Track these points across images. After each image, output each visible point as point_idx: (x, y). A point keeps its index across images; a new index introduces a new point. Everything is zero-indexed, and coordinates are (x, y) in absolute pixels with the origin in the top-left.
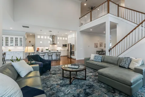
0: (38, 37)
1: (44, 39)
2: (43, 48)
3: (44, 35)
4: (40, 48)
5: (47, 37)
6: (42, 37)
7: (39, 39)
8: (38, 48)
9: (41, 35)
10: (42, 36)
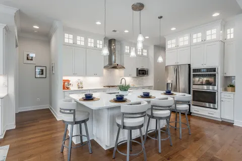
0: (66, 41)
1: (86, 47)
2: (81, 78)
3: (87, 35)
4: (73, 80)
5: (95, 43)
6: (80, 41)
7: (68, 45)
8: (65, 81)
9: (75, 32)
10: (78, 38)
